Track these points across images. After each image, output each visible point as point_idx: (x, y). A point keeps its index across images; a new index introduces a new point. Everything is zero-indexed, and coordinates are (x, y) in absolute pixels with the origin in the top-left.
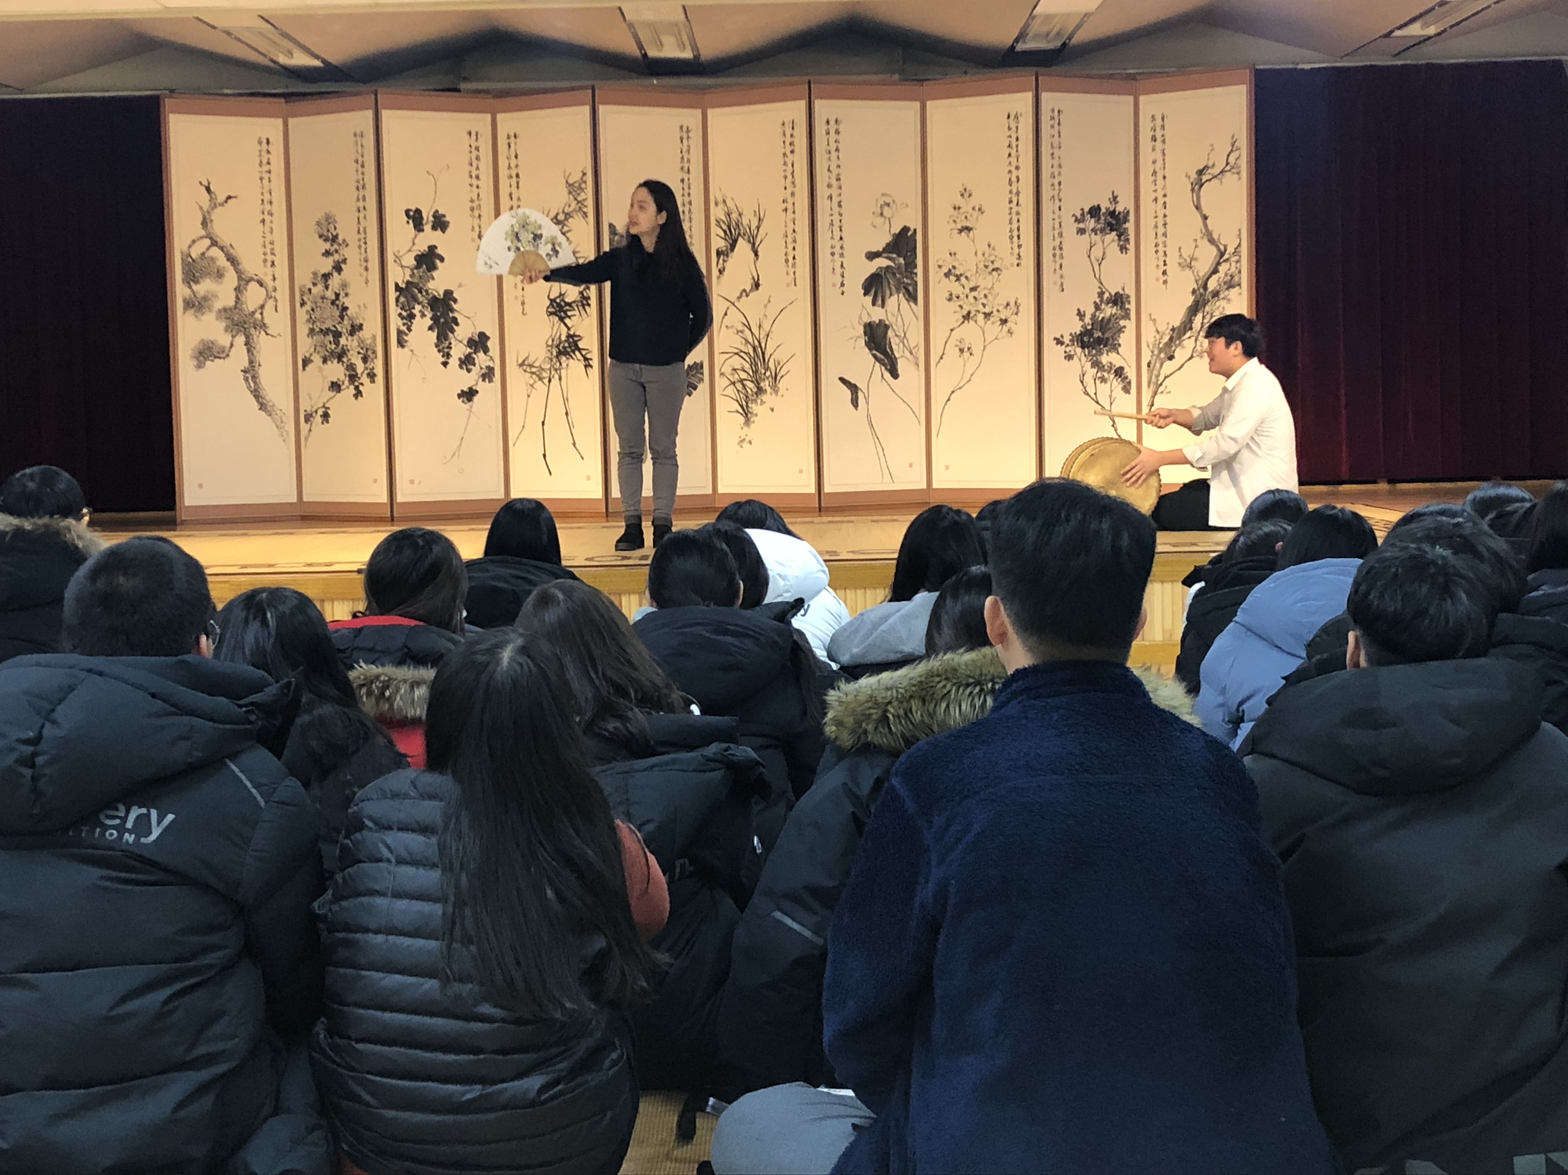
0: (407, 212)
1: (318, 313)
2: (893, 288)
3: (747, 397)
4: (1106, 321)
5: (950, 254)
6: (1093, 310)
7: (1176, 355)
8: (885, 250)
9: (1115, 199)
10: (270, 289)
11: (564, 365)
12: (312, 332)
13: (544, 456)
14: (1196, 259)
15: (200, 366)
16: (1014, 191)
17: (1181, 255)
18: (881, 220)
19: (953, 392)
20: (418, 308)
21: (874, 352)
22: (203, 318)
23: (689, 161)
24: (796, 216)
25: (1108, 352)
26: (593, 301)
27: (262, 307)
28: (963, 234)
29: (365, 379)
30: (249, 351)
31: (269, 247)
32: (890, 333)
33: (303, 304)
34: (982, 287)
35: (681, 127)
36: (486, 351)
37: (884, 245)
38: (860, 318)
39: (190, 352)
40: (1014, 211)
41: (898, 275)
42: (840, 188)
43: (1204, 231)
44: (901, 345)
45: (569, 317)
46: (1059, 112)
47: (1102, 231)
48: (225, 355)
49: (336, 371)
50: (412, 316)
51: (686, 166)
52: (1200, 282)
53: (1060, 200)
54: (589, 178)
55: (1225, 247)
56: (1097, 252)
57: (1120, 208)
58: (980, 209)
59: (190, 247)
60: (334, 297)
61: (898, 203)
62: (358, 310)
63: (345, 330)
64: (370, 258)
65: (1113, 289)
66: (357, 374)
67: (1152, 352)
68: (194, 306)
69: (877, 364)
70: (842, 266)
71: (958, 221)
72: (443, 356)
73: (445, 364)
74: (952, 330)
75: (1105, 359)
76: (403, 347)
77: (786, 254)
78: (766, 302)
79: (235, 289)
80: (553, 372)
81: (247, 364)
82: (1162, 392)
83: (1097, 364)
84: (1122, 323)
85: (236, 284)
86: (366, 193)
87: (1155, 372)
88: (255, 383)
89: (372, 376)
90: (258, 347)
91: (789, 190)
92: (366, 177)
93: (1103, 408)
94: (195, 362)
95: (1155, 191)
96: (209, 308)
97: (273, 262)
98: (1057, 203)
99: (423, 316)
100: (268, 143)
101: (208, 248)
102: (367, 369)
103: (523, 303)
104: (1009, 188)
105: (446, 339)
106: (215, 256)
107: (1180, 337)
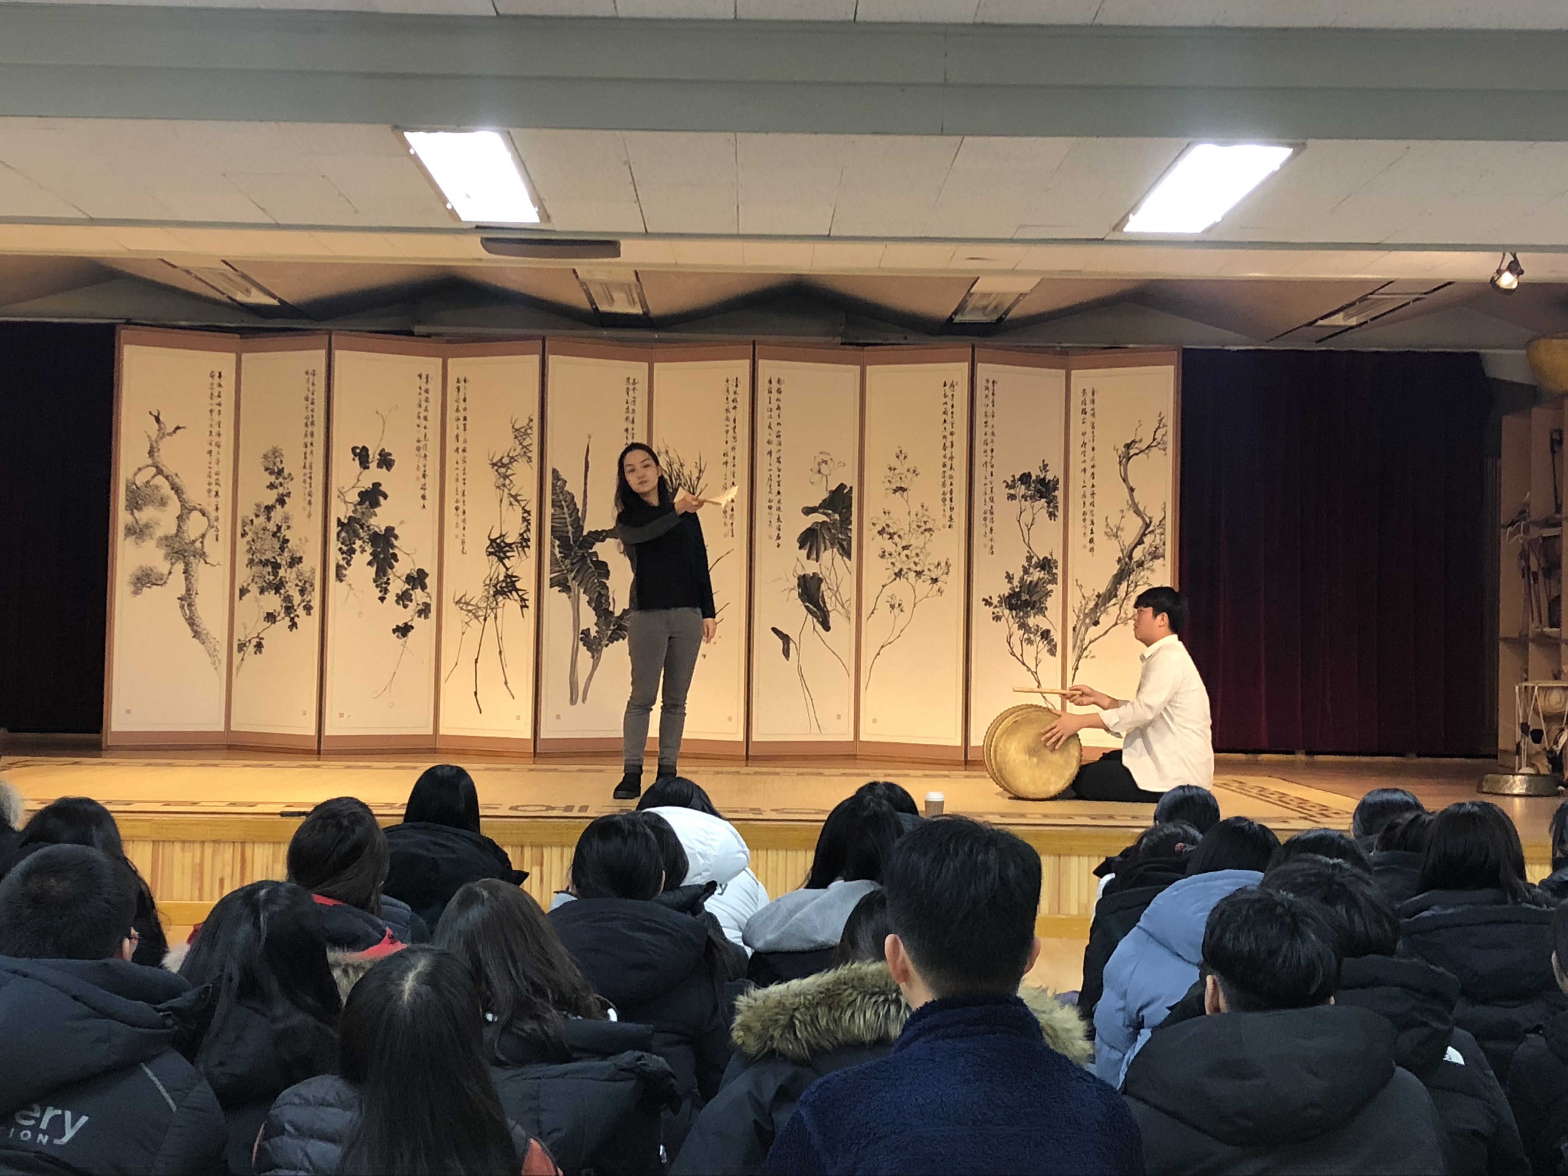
0: (354, 449)
1: (258, 545)
2: (828, 543)
4: (1033, 584)
5: (885, 513)
6: (1022, 573)
7: (1100, 620)
8: (820, 506)
9: (1045, 467)
10: (212, 517)
11: (500, 605)
12: (251, 562)
13: (476, 693)
14: (1122, 530)
15: (136, 592)
16: (948, 456)
17: (1107, 525)
18: (819, 476)
19: (882, 647)
20: (358, 543)
21: (807, 604)
22: (143, 544)
23: (634, 411)
24: (736, 469)
25: (1035, 614)
26: (533, 543)
27: (203, 536)
28: (898, 493)
29: (301, 611)
30: (186, 579)
31: (214, 477)
32: (823, 587)
33: (243, 535)
34: (914, 546)
35: (628, 379)
36: (424, 587)
37: (821, 502)
38: (795, 571)
39: (127, 578)
40: (947, 475)
41: (833, 531)
42: (780, 444)
43: (1130, 502)
44: (834, 598)
45: (508, 558)
46: (994, 382)
47: (1031, 497)
48: (162, 582)
49: (273, 602)
50: (352, 551)
51: (631, 416)
52: (1125, 553)
53: (992, 466)
54: (536, 424)
55: (1150, 518)
56: (1026, 518)
57: (1050, 477)
58: (914, 471)
59: (136, 474)
60: (275, 530)
61: (836, 461)
62: (298, 543)
63: (284, 563)
64: (314, 492)
65: (1041, 554)
66: (293, 606)
67: (1078, 617)
68: (135, 532)
69: (810, 616)
70: (779, 519)
71: (893, 481)
72: (381, 591)
73: (382, 599)
74: (884, 586)
75: (1032, 621)
76: (341, 581)
79: (178, 518)
80: (489, 611)
81: (183, 592)
82: (1086, 657)
83: (1023, 626)
84: (1049, 587)
85: (178, 513)
86: (314, 429)
87: (1080, 637)
88: (191, 611)
89: (308, 609)
90: (196, 575)
91: (730, 445)
92: (315, 414)
93: (1029, 669)
94: (132, 588)
95: (1084, 461)
96: (151, 535)
97: (217, 493)
98: (990, 469)
99: (363, 551)
100: (220, 377)
101: (153, 477)
102: (303, 601)
103: (463, 543)
104: (944, 452)
105: (385, 574)
106: (158, 485)
107: (1105, 604)
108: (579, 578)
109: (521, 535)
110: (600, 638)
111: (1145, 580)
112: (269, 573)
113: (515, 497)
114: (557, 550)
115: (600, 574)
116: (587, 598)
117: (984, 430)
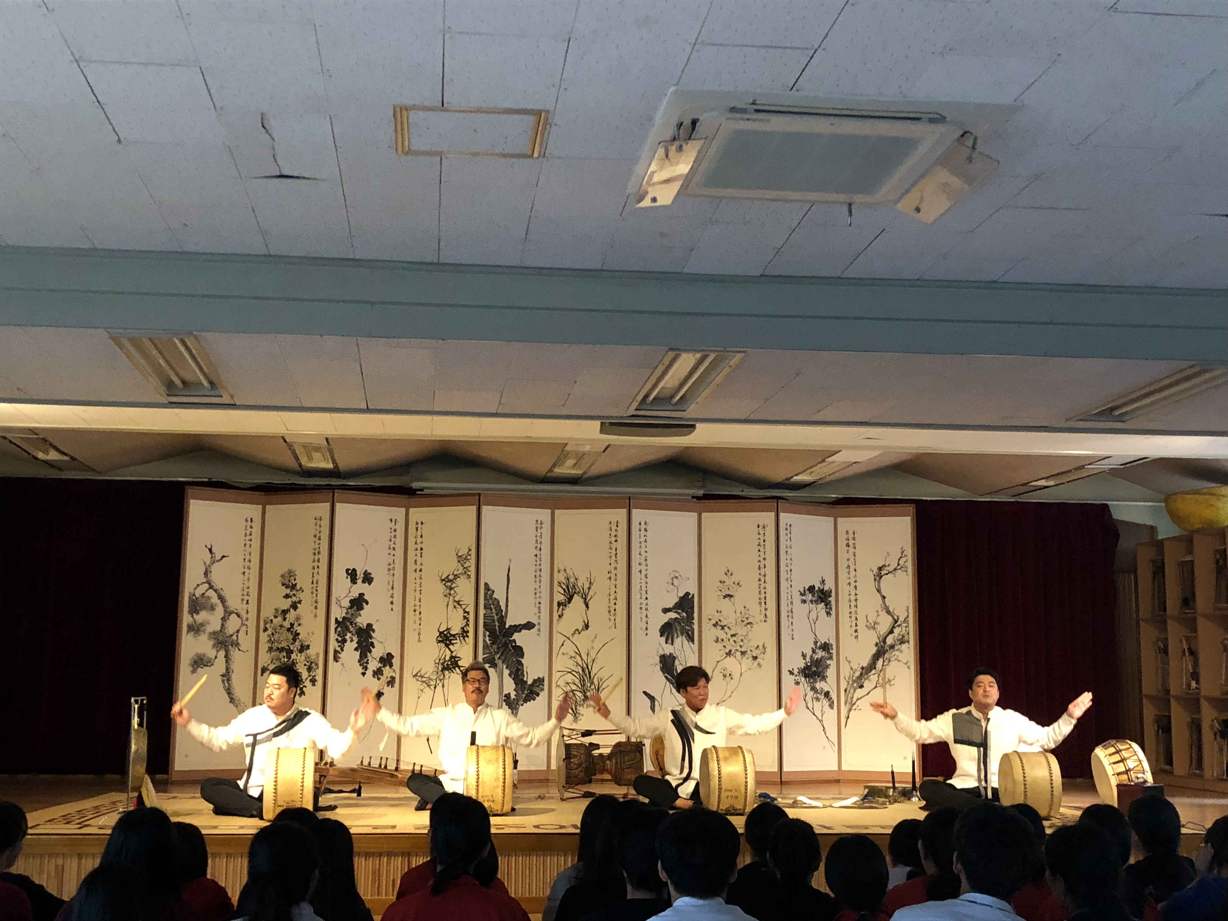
0: (347, 570)
1: (276, 636)
2: (679, 632)
3: (576, 702)
4: (819, 660)
5: (718, 612)
6: (811, 653)
7: (864, 685)
8: (674, 607)
9: (823, 582)
10: (244, 618)
11: (447, 677)
12: (270, 649)
14: (878, 624)
15: (194, 671)
16: (762, 574)
17: (867, 621)
18: (672, 586)
20: (349, 635)
21: (666, 675)
22: (199, 638)
23: (541, 543)
24: (617, 582)
25: (820, 681)
26: (471, 634)
27: (238, 631)
28: (726, 599)
29: (308, 683)
30: (226, 661)
31: (246, 590)
32: (676, 663)
33: (266, 630)
34: (740, 634)
35: (537, 521)
36: (391, 665)
37: (674, 604)
38: (658, 652)
39: (188, 662)
40: (762, 586)
41: (682, 624)
42: (647, 565)
43: (883, 606)
45: (453, 644)
46: (791, 525)
47: (816, 601)
48: (211, 664)
50: (344, 641)
51: (539, 546)
52: (881, 638)
53: (791, 581)
54: (473, 553)
55: (898, 616)
56: (813, 616)
57: (826, 588)
58: (738, 584)
59: (195, 589)
60: (289, 626)
61: (683, 576)
62: (307, 635)
63: (296, 649)
64: (320, 600)
65: (822, 640)
67: (848, 682)
68: (193, 630)
69: (668, 683)
70: (647, 616)
71: (723, 590)
72: (363, 669)
73: (364, 674)
74: (718, 662)
75: (818, 685)
76: (337, 661)
77: (609, 607)
78: (593, 638)
79: (222, 619)
80: (438, 682)
81: (224, 671)
82: (855, 710)
83: (813, 689)
84: (828, 662)
85: (222, 615)
86: (320, 557)
87: (850, 695)
88: (229, 684)
89: (313, 681)
90: (233, 659)
91: (613, 565)
92: (321, 546)
93: (817, 718)
94: (191, 669)
95: (849, 578)
96: (204, 631)
97: (248, 601)
98: (790, 583)
99: (352, 641)
100: (251, 521)
101: (207, 591)
102: (310, 676)
103: (419, 634)
104: (759, 571)
105: (366, 657)
106: (210, 596)
107: (867, 674)
108: (503, 657)
109: (463, 628)
110: (517, 699)
111: (896, 657)
112: (284, 657)
114: (487, 639)
115: (518, 655)
116: (509, 672)
117: (786, 557)
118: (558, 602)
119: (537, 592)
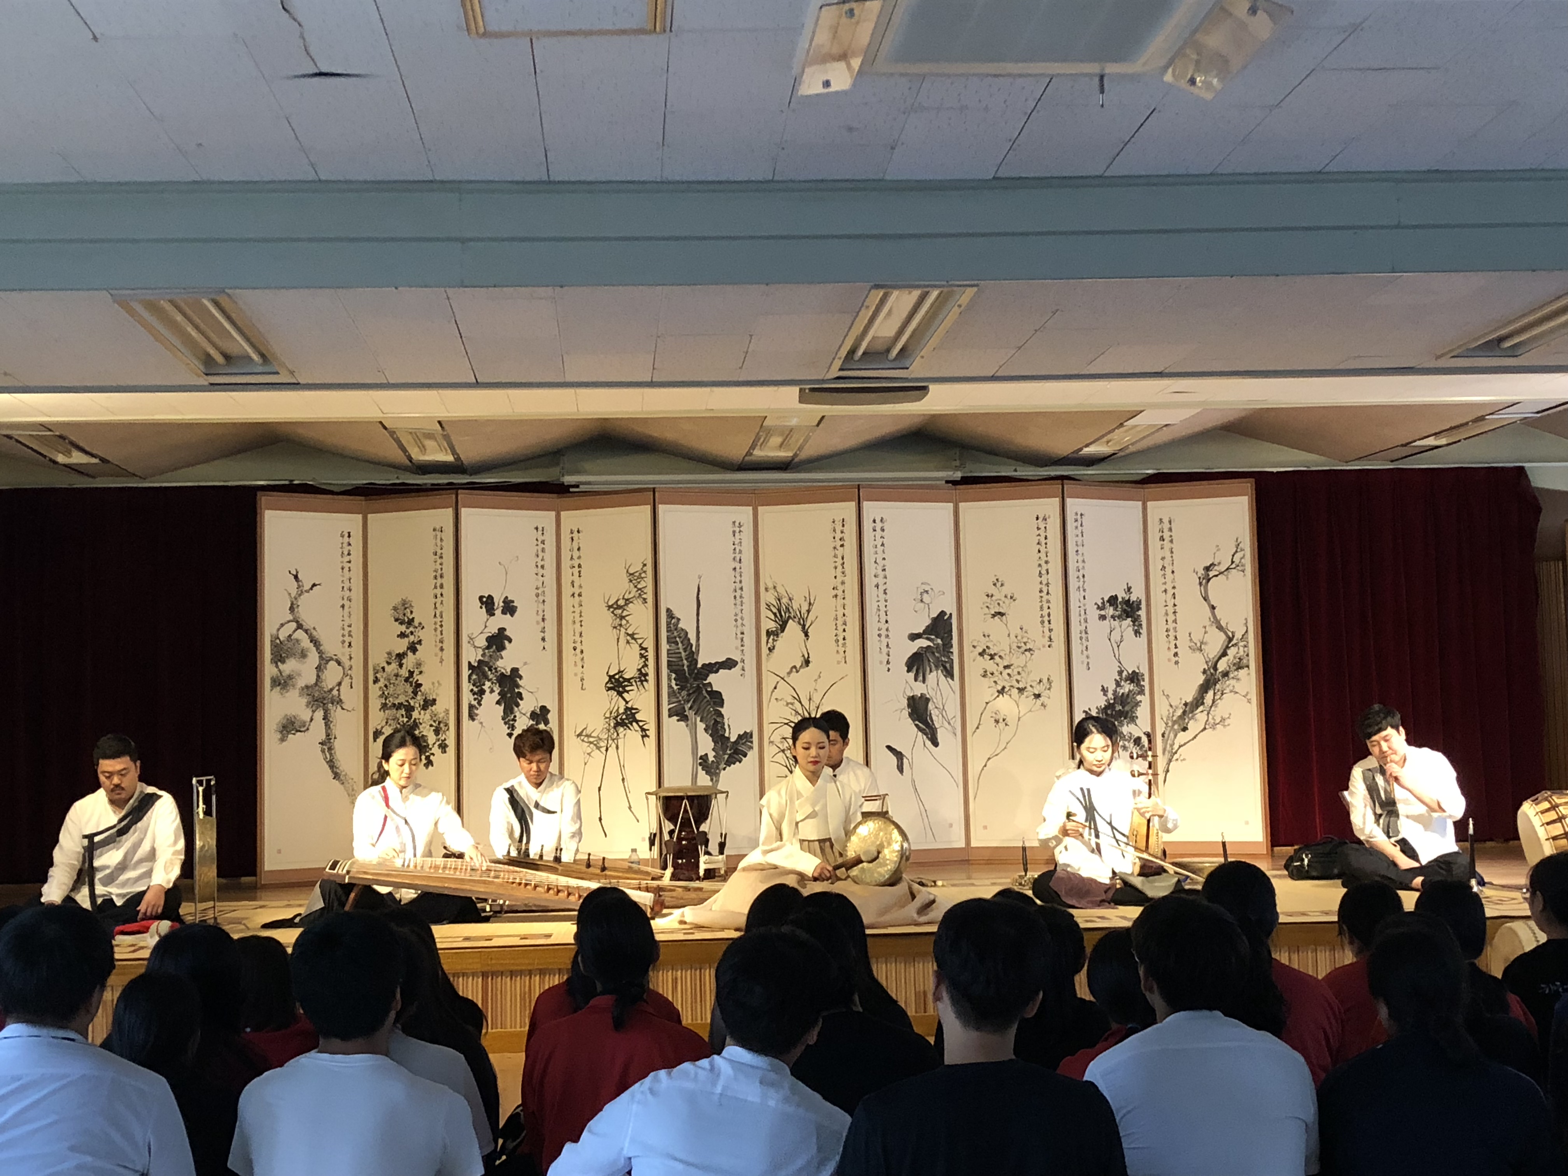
0: (481, 598)
1: (391, 689)
2: (933, 665)
4: (1125, 696)
5: (984, 636)
6: (1115, 686)
7: (1189, 727)
8: (925, 632)
9: (1129, 589)
10: (347, 667)
11: (621, 735)
12: (384, 707)
13: (600, 819)
14: (1206, 644)
15: (282, 740)
16: (1044, 582)
17: (1191, 640)
18: (922, 605)
19: (989, 759)
20: (488, 684)
21: (917, 722)
22: (287, 695)
23: (740, 552)
24: (846, 601)
25: (1128, 724)
26: (651, 677)
27: (339, 684)
28: (996, 618)
29: (436, 750)
30: (326, 724)
31: (347, 629)
32: (931, 706)
33: (376, 681)
34: (1015, 665)
35: (734, 522)
37: (924, 628)
38: (904, 692)
39: (275, 726)
40: (1044, 599)
41: (937, 655)
42: (885, 577)
43: (1212, 619)
44: (941, 716)
45: (628, 692)
46: (1082, 515)
47: (1119, 617)
48: (305, 728)
50: (482, 692)
51: (738, 556)
52: (1210, 664)
53: (1084, 590)
54: (649, 569)
55: (1233, 633)
56: (1116, 636)
57: (1133, 598)
58: (1011, 598)
59: (278, 630)
60: (407, 675)
61: (936, 591)
62: (432, 686)
63: (417, 705)
64: (446, 639)
65: (1130, 668)
67: (1167, 724)
68: (279, 684)
69: (920, 734)
70: (888, 646)
71: (991, 607)
72: (508, 728)
74: (987, 703)
76: (473, 720)
77: (836, 635)
78: (816, 677)
79: (317, 668)
81: (324, 737)
82: (1177, 760)
84: (1139, 698)
85: (317, 663)
86: (444, 581)
87: (1169, 742)
88: (331, 754)
89: (443, 747)
90: (334, 721)
91: (839, 579)
92: (444, 567)
94: (279, 736)
95: (1165, 583)
96: (293, 686)
97: (350, 643)
98: (1082, 593)
99: (492, 691)
100: (349, 536)
101: (294, 631)
102: (438, 740)
103: (582, 680)
104: (1040, 579)
105: (512, 712)
106: (300, 638)
107: (1192, 712)
108: (695, 707)
109: (639, 670)
110: (717, 762)
111: (1231, 688)
112: (402, 716)
113: (632, 636)
114: (673, 683)
115: (715, 703)
116: (704, 726)
117: (1076, 558)
118: (768, 631)
119: (738, 618)
